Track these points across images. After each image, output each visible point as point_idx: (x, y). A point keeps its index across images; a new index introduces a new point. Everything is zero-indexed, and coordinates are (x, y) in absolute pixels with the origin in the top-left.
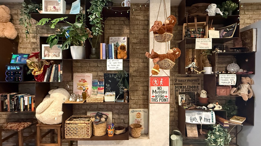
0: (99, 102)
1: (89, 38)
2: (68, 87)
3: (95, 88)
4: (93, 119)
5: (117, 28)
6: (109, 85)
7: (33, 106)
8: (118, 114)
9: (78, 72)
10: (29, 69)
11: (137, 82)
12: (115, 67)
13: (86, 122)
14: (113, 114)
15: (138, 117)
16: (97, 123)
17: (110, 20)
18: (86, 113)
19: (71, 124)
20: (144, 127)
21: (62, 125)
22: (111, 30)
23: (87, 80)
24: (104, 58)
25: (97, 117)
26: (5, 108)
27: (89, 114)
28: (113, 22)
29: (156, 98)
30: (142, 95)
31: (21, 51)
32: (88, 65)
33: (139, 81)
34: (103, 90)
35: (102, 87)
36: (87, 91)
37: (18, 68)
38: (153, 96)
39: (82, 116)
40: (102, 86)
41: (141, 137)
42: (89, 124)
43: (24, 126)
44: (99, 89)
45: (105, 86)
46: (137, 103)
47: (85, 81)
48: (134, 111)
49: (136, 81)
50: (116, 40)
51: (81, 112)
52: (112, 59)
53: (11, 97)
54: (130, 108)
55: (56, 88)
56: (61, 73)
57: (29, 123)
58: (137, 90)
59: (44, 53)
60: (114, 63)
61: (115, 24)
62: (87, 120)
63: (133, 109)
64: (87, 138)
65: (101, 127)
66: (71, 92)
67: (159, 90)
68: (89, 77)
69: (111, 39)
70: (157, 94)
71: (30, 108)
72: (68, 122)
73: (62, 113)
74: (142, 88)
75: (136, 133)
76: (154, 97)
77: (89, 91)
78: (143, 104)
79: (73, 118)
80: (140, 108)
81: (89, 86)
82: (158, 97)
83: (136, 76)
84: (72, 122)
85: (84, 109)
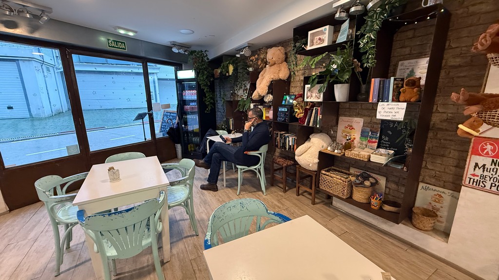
0: (361, 159)
1: (358, 72)
2: (332, 132)
3: (363, 139)
4: (353, 179)
5: (418, 43)
6: (387, 139)
7: (295, 147)
8: (397, 184)
9: (345, 115)
10: (294, 111)
11: (445, 142)
12: (391, 114)
13: (342, 179)
14: (387, 181)
15: (435, 201)
16: (357, 185)
17: (404, 31)
18: (349, 168)
19: (327, 175)
20: (447, 222)
21: (318, 173)
22: (404, 50)
23: (354, 126)
24: (375, 100)
25: (359, 178)
26: (276, 144)
27: (352, 171)
28: (410, 34)
29: (482, 180)
30: (455, 166)
31: (292, 90)
32: (358, 107)
33: (450, 140)
34: (376, 144)
35: (374, 140)
36: (353, 141)
37: (286, 110)
38: (474, 175)
39: (343, 170)
40: (376, 138)
41: (431, 233)
42: (346, 182)
43: (287, 164)
44: (369, 142)
45: (380, 139)
46: (438, 177)
47: (353, 128)
48: (428, 187)
49: (445, 140)
50: (410, 66)
51: (344, 166)
52: (388, 101)
53: (281, 135)
54: (421, 182)
55: (319, 131)
56: (321, 118)
57: (292, 162)
58: (443, 156)
59: (307, 94)
60: (390, 109)
61: (414, 37)
62: (345, 177)
63: (426, 185)
64: (342, 197)
65: (362, 191)
66: (333, 138)
67: (493, 166)
68: (358, 123)
69: (402, 65)
70: (486, 173)
71: (293, 148)
72: (324, 172)
73: (317, 161)
74: (456, 154)
75: (420, 222)
76: (478, 176)
77: (356, 142)
78: (453, 183)
79: (333, 169)
80: (444, 187)
81: (356, 135)
82: (488, 179)
83: (447, 130)
84: (327, 173)
85: (348, 163)
